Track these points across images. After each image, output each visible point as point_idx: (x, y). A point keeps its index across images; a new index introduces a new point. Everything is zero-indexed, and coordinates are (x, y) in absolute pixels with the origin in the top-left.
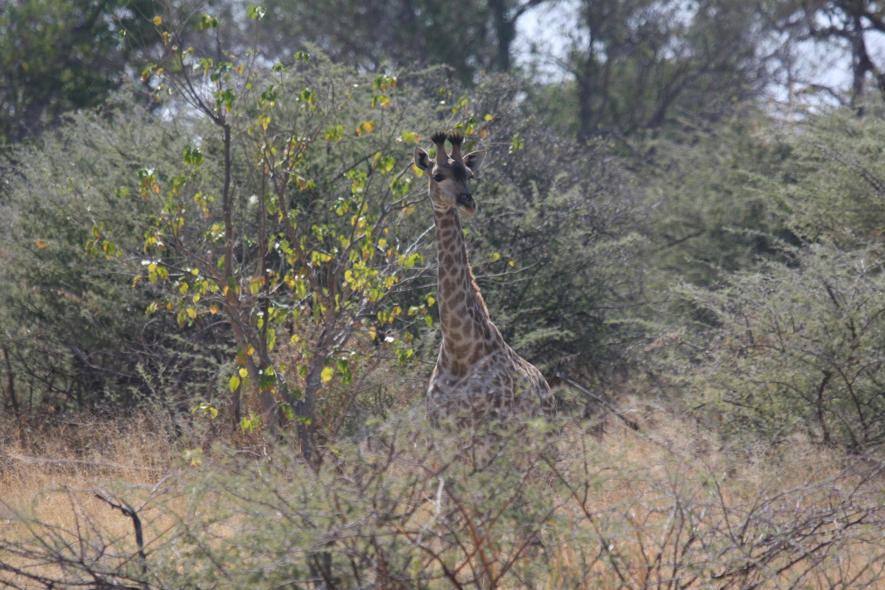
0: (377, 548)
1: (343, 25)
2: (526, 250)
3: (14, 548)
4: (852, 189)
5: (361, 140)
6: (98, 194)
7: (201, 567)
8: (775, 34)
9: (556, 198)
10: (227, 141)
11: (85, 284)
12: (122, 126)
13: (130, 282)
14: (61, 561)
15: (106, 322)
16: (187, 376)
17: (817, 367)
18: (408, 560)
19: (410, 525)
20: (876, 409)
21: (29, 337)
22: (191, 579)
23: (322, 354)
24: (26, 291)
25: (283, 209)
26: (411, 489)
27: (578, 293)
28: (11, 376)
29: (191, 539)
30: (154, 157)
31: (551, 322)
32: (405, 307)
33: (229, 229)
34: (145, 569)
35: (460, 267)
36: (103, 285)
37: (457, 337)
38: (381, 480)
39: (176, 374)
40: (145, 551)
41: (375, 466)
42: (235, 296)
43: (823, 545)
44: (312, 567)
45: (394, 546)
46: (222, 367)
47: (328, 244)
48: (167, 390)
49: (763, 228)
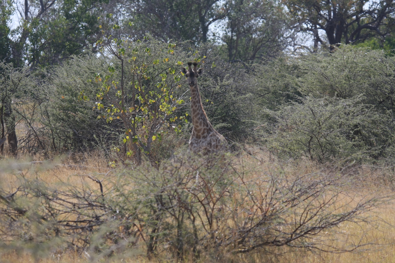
0: (177, 193)
1: (154, 27)
2: (216, 99)
3: (63, 193)
4: (319, 79)
5: (164, 64)
6: (81, 81)
7: (121, 199)
8: (290, 30)
9: (225, 82)
10: (122, 64)
11: (77, 110)
12: (88, 60)
13: (91, 109)
14: (78, 197)
15: (83, 121)
16: (109, 139)
17: (308, 135)
18: (187, 197)
19: (188, 186)
20: (327, 148)
21: (59, 126)
22: (118, 203)
23: (152, 131)
24: (58, 112)
25: (140, 86)
26: (188, 175)
27: (232, 112)
28: (54, 139)
29: (118, 191)
30: (98, 69)
31: (224, 121)
32: (179, 117)
33: (123, 92)
34: (104, 200)
35: (198, 105)
36: (83, 110)
37: (197, 126)
38: (178, 172)
39: (106, 138)
40: (104, 194)
41: (176, 167)
42: (125, 113)
43: (318, 192)
44: (156, 199)
45: (182, 192)
46: (120, 135)
47: (154, 97)
48: (103, 143)
49: (289, 91)
